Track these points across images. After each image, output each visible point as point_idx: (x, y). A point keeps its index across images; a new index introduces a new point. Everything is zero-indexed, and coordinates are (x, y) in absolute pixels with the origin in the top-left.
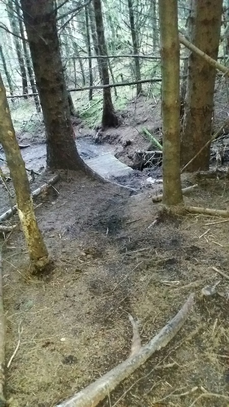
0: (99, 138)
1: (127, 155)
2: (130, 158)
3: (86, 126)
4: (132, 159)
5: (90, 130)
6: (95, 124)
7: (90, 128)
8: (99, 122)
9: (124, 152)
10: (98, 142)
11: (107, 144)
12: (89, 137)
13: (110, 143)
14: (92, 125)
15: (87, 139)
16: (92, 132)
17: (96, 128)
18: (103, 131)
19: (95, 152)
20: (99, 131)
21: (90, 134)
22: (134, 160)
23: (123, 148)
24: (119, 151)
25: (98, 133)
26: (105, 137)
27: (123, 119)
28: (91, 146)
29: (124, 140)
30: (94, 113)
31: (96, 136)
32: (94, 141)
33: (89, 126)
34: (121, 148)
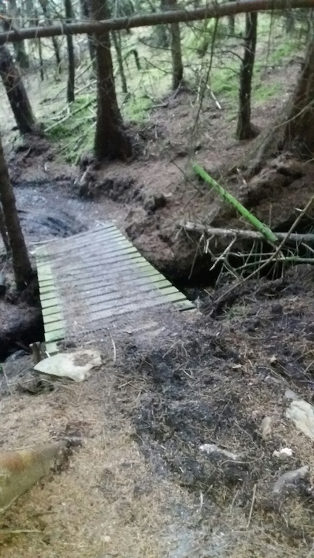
0: (87, 185)
1: (156, 233)
2: (165, 239)
3: (59, 158)
5: (67, 166)
6: (79, 152)
7: (69, 161)
8: (88, 149)
9: (149, 225)
10: (86, 194)
11: (107, 201)
12: (65, 182)
13: (115, 199)
14: (72, 154)
15: (62, 186)
16: (72, 170)
17: (81, 163)
18: (97, 168)
19: (80, 217)
20: (88, 168)
21: (69, 175)
23: (145, 213)
24: (136, 220)
25: (85, 174)
26: (101, 182)
27: (142, 142)
28: (70, 202)
29: (149, 193)
30: (77, 128)
31: (82, 181)
32: (77, 191)
33: (67, 156)
34: (141, 215)
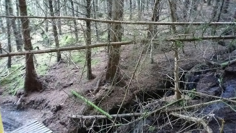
0: (21, 104)
1: (59, 121)
2: (63, 124)
3: (5, 93)
4: (66, 126)
5: (10, 97)
6: (16, 90)
7: (10, 94)
8: (21, 87)
9: (55, 118)
10: (20, 108)
11: (32, 110)
12: (9, 104)
13: (36, 108)
14: (12, 91)
15: (7, 106)
16: (13, 98)
17: (17, 94)
18: (26, 96)
19: (18, 119)
20: (21, 96)
21: (11, 100)
22: (67, 126)
23: (52, 113)
24: (48, 117)
25: (20, 99)
26: (28, 102)
28: (11, 113)
29: (53, 104)
30: (14, 79)
31: (18, 103)
32: (16, 107)
33: (9, 92)
34: (50, 114)
